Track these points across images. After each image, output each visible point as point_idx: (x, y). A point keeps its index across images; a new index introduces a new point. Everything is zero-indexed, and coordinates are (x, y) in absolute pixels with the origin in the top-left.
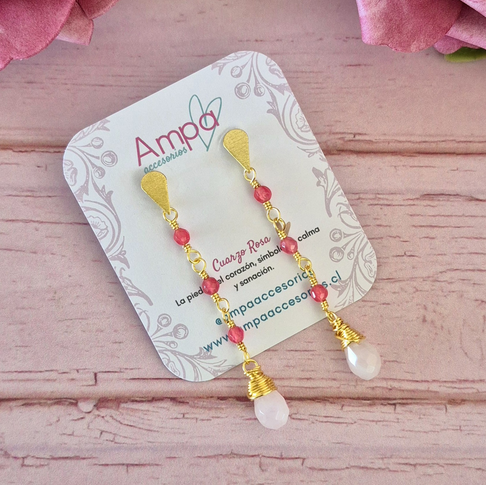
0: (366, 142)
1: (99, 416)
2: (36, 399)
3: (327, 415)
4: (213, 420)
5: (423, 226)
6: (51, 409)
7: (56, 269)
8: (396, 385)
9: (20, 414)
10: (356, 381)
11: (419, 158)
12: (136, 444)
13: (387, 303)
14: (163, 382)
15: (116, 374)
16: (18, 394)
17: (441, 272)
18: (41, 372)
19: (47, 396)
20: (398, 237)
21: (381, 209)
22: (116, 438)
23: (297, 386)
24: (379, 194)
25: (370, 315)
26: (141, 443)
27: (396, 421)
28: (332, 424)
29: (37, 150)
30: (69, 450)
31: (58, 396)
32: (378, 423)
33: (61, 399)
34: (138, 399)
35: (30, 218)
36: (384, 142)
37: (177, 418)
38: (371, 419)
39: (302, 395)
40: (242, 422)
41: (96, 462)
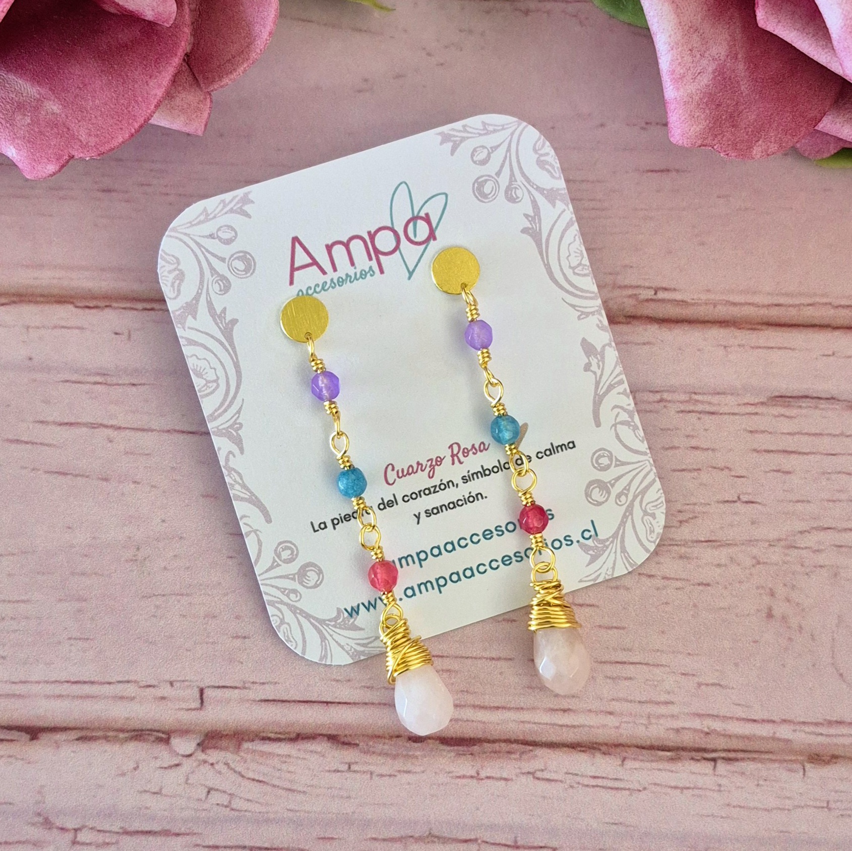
0: (676, 303)
1: (205, 762)
2: (99, 729)
3: (597, 774)
4: (399, 776)
5: (772, 451)
6: (124, 748)
7: (140, 508)
8: (717, 725)
9: (72, 754)
10: (649, 717)
11: (766, 332)
12: (267, 813)
13: (704, 582)
14: (316, 707)
15: (236, 691)
16: (69, 721)
17: (801, 532)
18: (110, 683)
19: (119, 725)
20: (728, 468)
21: (699, 419)
22: (233, 802)
23: (545, 722)
24: (695, 393)
25: (676, 604)
26: (276, 812)
27: (717, 788)
28: (604, 790)
29: (115, 305)
30: (153, 818)
31: (138, 725)
32: (685, 791)
33: (142, 730)
34: (272, 736)
35: (99, 421)
36: (706, 304)
37: (338, 771)
38: (673, 784)
39: (554, 738)
40: (449, 781)
41: (199, 842)
